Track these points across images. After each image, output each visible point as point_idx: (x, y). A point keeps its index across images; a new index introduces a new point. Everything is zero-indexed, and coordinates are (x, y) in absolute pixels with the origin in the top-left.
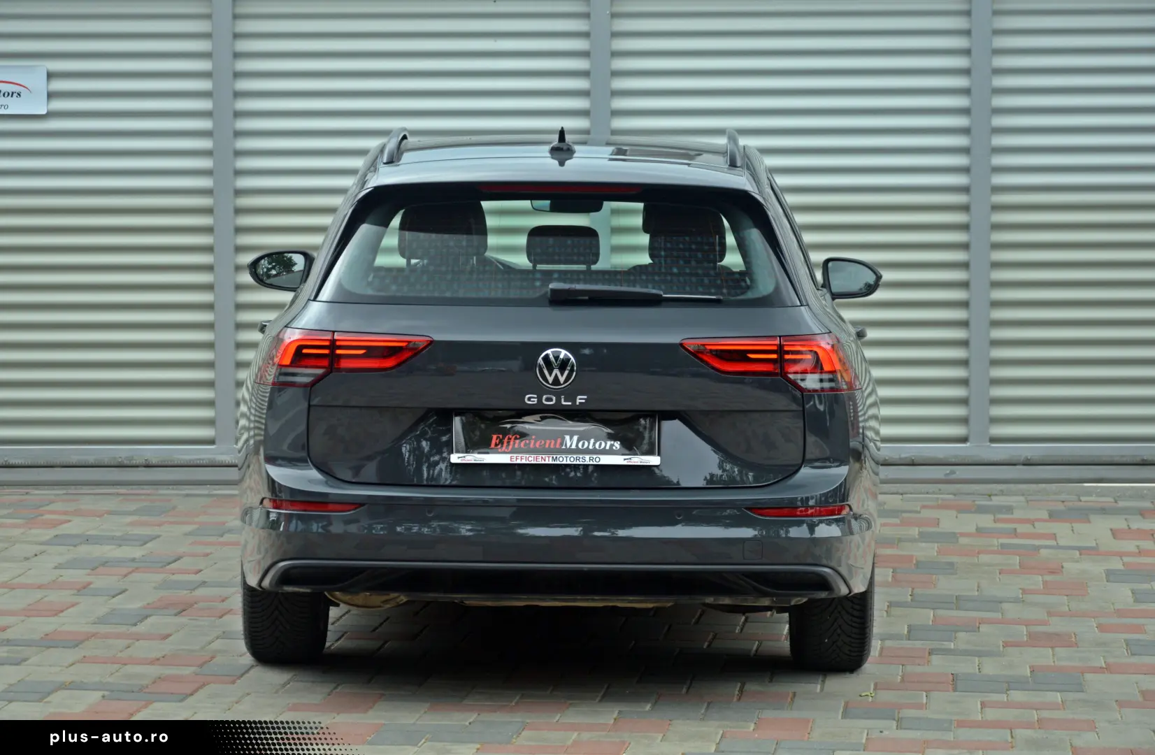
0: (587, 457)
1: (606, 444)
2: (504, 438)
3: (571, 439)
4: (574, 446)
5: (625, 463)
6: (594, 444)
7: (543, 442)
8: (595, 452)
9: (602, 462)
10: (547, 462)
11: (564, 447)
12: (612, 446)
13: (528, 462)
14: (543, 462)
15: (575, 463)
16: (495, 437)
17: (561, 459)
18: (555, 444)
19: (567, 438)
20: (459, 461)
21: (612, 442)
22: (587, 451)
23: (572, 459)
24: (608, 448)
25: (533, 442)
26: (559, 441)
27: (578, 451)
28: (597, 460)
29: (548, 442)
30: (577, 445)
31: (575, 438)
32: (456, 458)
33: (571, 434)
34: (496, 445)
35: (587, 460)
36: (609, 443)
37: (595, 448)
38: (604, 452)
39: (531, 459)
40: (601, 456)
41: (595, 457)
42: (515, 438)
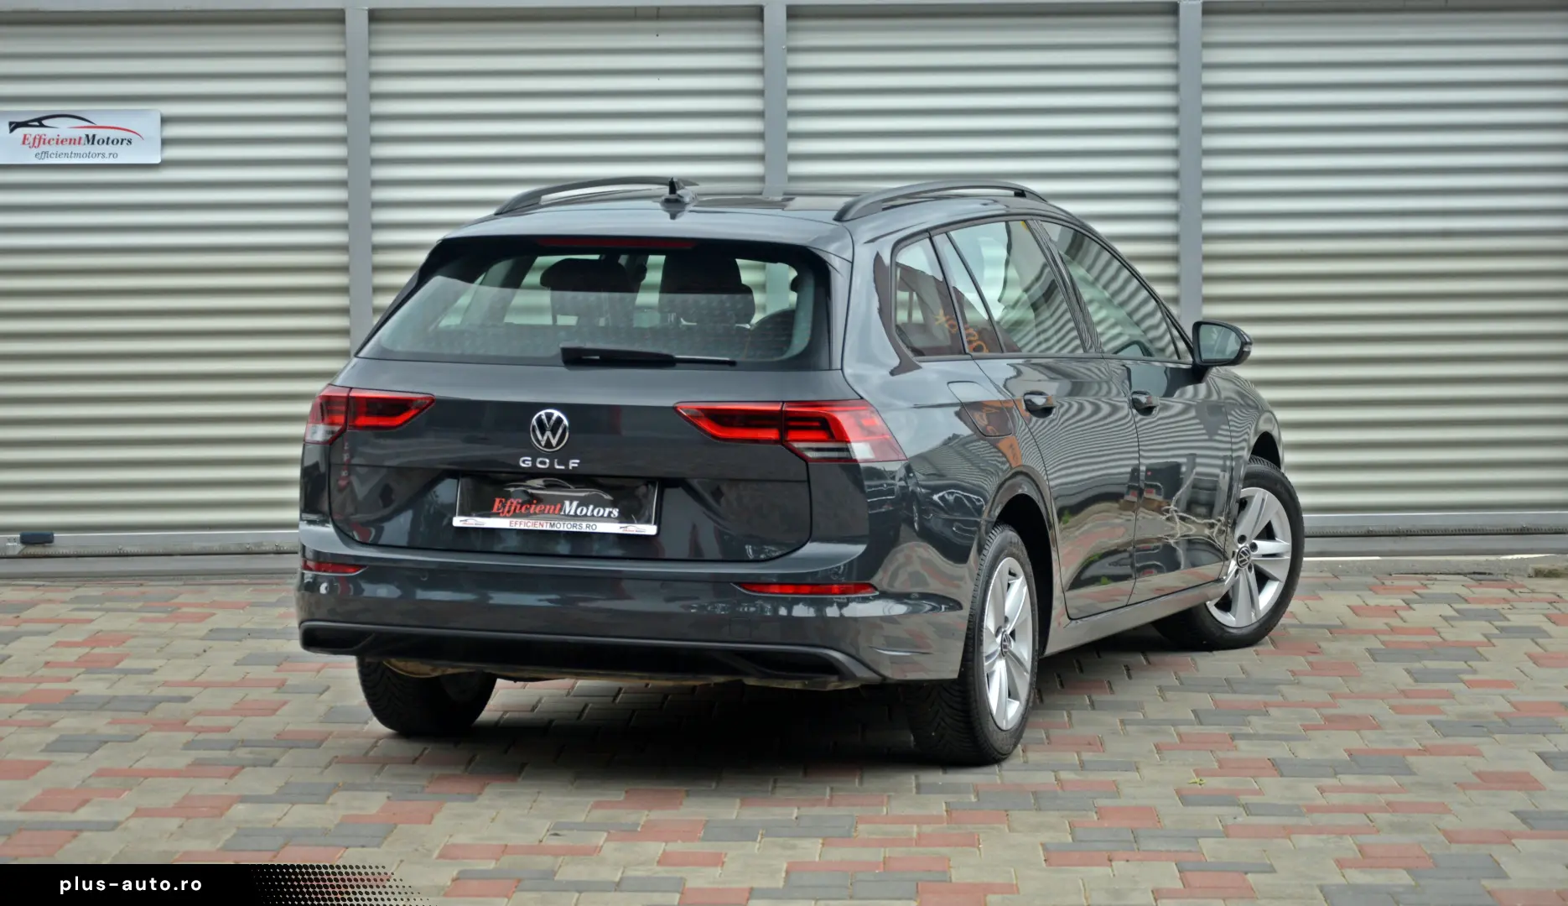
0: (584, 524)
1: (605, 510)
2: (506, 502)
3: (571, 504)
5: (621, 531)
7: (543, 507)
8: (593, 518)
9: (598, 530)
10: (544, 529)
11: (562, 513)
12: (610, 513)
13: (526, 528)
14: (541, 529)
15: (571, 530)
16: (498, 500)
17: (558, 525)
18: (555, 510)
19: (567, 503)
20: (460, 525)
21: (611, 510)
22: (584, 518)
23: (569, 526)
24: (606, 515)
25: (533, 506)
26: (559, 506)
27: (576, 517)
28: (594, 527)
29: (548, 507)
30: (576, 511)
31: (575, 503)
32: (458, 521)
33: (572, 499)
34: (498, 509)
35: (584, 527)
36: (607, 510)
37: (593, 515)
38: (602, 519)
39: (529, 524)
40: (598, 524)
41: (591, 523)
42: (518, 503)
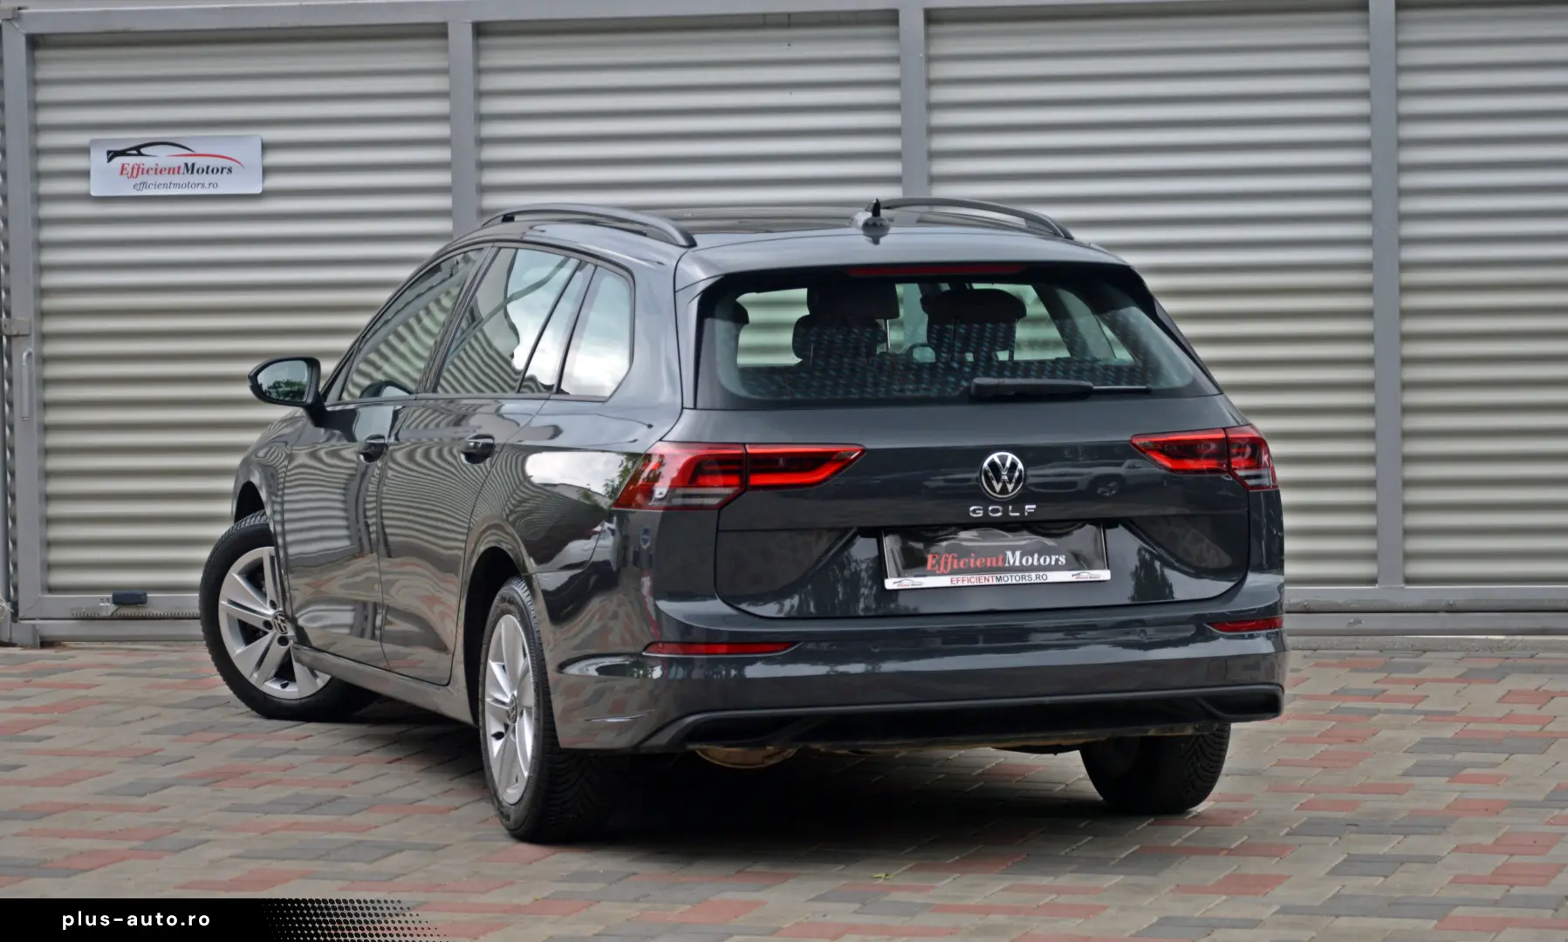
0: (1033, 575)
1: (1051, 559)
2: (940, 559)
3: (1013, 554)
4: (1017, 563)
5: (1076, 579)
6: (1039, 560)
7: (984, 560)
8: (1040, 568)
9: (1050, 580)
10: (990, 583)
11: (1007, 565)
12: (1057, 560)
13: (970, 584)
14: (987, 583)
15: (1021, 582)
16: (930, 557)
17: (1006, 579)
18: (997, 562)
19: (1009, 554)
20: (895, 587)
21: (1057, 557)
22: (1032, 568)
23: (1018, 578)
24: (1053, 563)
25: (972, 560)
26: (1001, 558)
27: (1022, 569)
28: (1044, 577)
29: (989, 560)
30: (1021, 562)
31: (1018, 554)
32: (892, 583)
33: (1013, 549)
34: (933, 566)
35: (1033, 577)
36: (1054, 558)
37: (1040, 564)
38: (1050, 568)
39: (973, 580)
40: (1048, 573)
41: (1041, 574)
42: (953, 558)
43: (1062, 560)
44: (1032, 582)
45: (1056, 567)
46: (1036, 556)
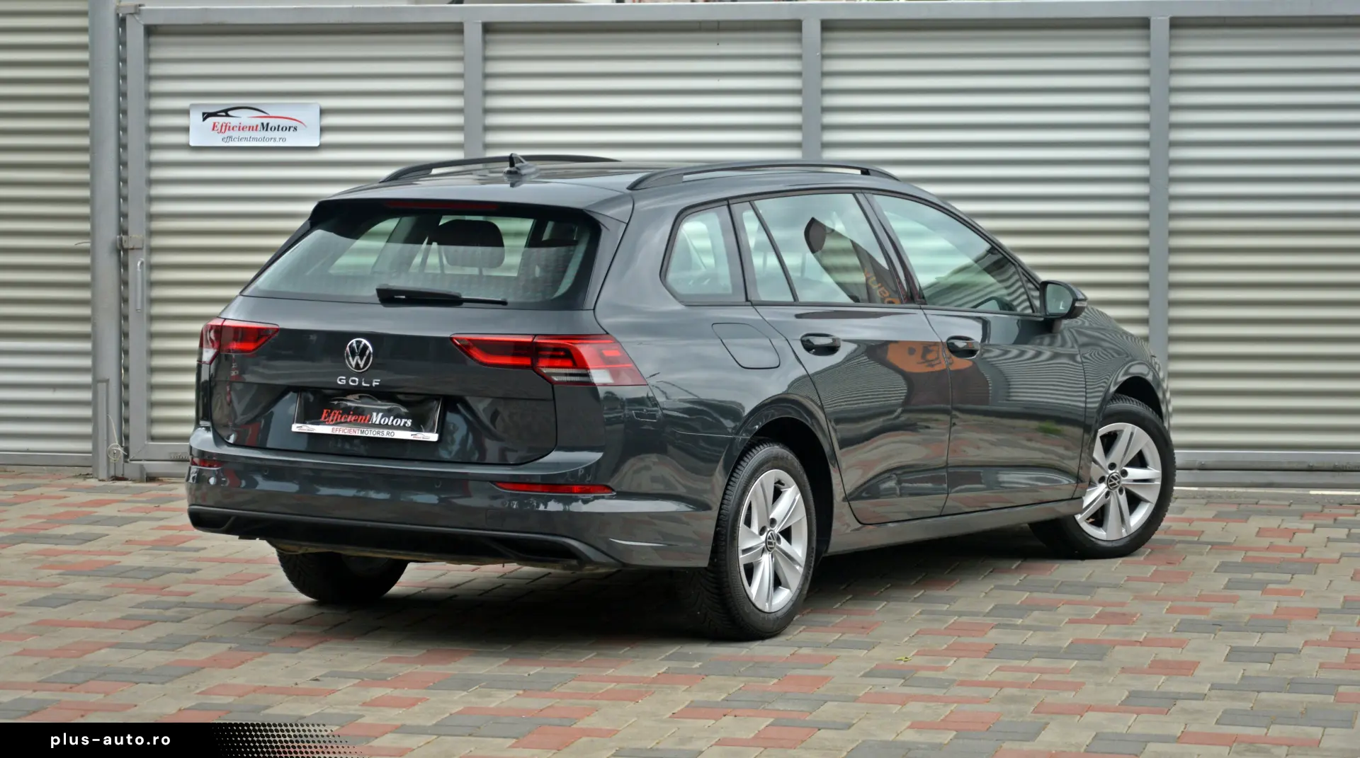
0: (385, 431)
1: (401, 421)
2: (331, 413)
3: (377, 415)
4: (378, 422)
5: (411, 438)
6: (393, 421)
7: (357, 417)
8: (392, 427)
9: (395, 437)
10: (356, 434)
11: (370, 422)
12: (406, 423)
13: (343, 434)
14: (354, 434)
15: (376, 436)
16: (325, 411)
17: (366, 432)
18: (365, 419)
19: (375, 414)
20: (297, 430)
21: (406, 420)
22: (386, 426)
23: (374, 433)
24: (402, 425)
25: (350, 416)
26: (368, 417)
27: (380, 426)
28: (392, 434)
29: (360, 417)
30: (380, 421)
31: (380, 415)
32: (295, 428)
33: (378, 411)
34: (325, 418)
35: (385, 434)
36: (404, 420)
37: (392, 424)
38: (399, 428)
39: (346, 431)
40: (395, 432)
41: (391, 431)
42: (339, 414)
43: (409, 423)
44: (384, 436)
45: (404, 428)
46: (392, 418)
